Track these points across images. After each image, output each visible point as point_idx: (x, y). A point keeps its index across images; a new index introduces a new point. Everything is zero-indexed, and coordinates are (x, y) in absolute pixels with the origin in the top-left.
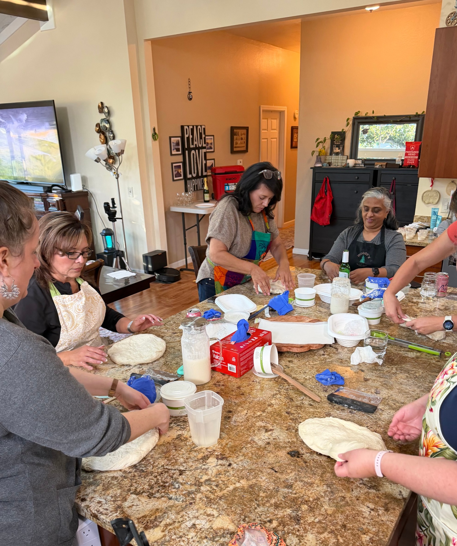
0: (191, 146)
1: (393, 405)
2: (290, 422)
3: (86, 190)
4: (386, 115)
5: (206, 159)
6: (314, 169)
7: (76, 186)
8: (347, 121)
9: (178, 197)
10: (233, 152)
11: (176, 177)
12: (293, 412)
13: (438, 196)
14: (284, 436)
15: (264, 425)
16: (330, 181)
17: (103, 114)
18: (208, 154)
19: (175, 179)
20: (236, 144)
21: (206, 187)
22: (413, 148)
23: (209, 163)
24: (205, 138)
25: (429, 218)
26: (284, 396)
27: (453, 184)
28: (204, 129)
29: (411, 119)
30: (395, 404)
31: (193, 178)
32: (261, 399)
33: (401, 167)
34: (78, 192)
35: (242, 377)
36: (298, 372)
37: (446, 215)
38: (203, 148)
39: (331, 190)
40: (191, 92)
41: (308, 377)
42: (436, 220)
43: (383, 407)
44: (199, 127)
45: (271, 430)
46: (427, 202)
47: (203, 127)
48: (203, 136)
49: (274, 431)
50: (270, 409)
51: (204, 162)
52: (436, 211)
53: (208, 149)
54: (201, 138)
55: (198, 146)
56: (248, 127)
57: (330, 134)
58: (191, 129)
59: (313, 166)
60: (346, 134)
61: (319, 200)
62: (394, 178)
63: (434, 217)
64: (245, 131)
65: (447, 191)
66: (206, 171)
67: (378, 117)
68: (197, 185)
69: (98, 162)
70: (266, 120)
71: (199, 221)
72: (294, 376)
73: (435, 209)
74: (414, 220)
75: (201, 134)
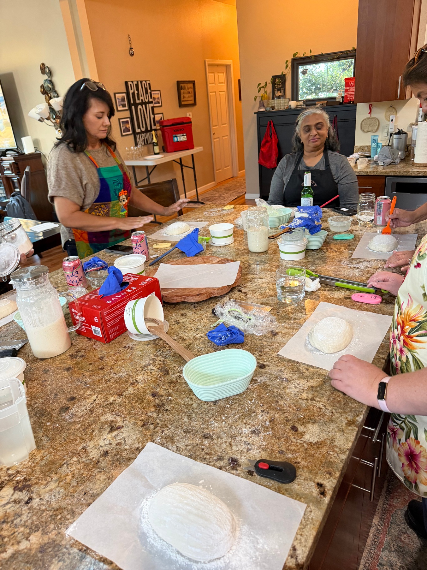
0: (138, 101)
1: (304, 370)
2: (151, 412)
3: (38, 152)
4: (324, 53)
5: (153, 113)
6: (258, 114)
7: (28, 149)
8: (286, 63)
9: (128, 151)
10: (181, 106)
11: (124, 132)
12: (163, 393)
13: (377, 123)
14: (134, 437)
15: (112, 419)
16: (274, 124)
17: (46, 75)
18: (155, 109)
19: (124, 134)
20: (184, 97)
21: (155, 140)
22: (352, 83)
23: (158, 117)
24: (151, 93)
25: (369, 147)
26: (159, 366)
27: (391, 108)
28: (149, 84)
29: (349, 55)
30: (308, 370)
31: (142, 132)
32: (125, 374)
33: (341, 103)
34: (31, 155)
35: (113, 341)
36: (189, 329)
37: (386, 142)
38: (150, 102)
39: (276, 133)
40: (132, 48)
41: (198, 336)
42: (377, 147)
43: (291, 375)
44: (144, 82)
45: (120, 427)
46: (366, 130)
47: (148, 82)
48: (149, 91)
49: (122, 430)
50: (131, 389)
51: (152, 116)
52: (375, 138)
53: (155, 103)
54: (147, 93)
55: (144, 101)
56: (194, 81)
57: (271, 77)
58: (136, 84)
59: (257, 111)
60: (286, 76)
61: (265, 144)
62: (335, 115)
63: (374, 145)
64: (191, 85)
65: (386, 117)
66: (155, 125)
67: (316, 56)
68: (147, 139)
69: (42, 121)
70: (213, 74)
71: (149, 174)
72: (182, 335)
73: (375, 136)
74: (355, 150)
75: (146, 89)
